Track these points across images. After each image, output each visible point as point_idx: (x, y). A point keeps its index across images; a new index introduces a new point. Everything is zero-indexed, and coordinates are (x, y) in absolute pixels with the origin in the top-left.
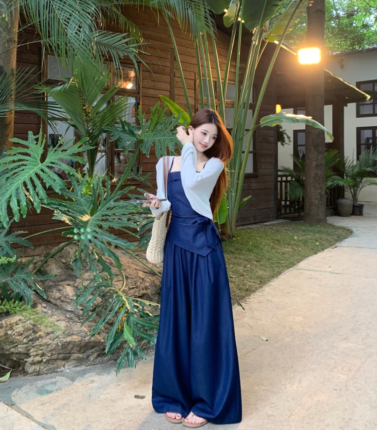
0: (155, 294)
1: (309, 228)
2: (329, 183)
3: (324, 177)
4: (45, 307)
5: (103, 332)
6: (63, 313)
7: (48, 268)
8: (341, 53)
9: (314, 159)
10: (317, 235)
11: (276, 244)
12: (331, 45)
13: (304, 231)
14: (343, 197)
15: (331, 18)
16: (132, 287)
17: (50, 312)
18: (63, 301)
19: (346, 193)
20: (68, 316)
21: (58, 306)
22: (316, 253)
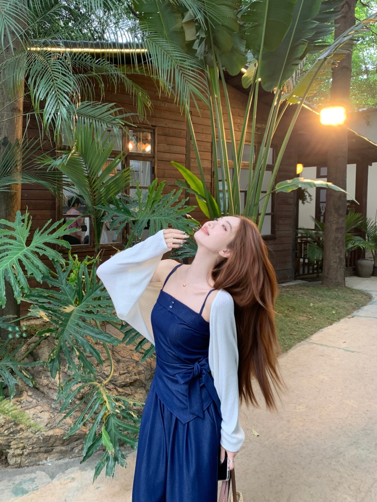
0: (149, 378)
1: (326, 292)
2: (350, 246)
3: (344, 241)
4: (30, 396)
5: (90, 423)
6: (48, 402)
7: (40, 351)
8: (367, 110)
9: (335, 222)
10: (334, 302)
11: (290, 311)
12: (357, 102)
13: (321, 296)
14: (364, 258)
15: (360, 73)
16: (123, 372)
17: (35, 401)
18: (50, 388)
19: (366, 254)
20: (53, 406)
21: (44, 394)
22: (331, 324)
